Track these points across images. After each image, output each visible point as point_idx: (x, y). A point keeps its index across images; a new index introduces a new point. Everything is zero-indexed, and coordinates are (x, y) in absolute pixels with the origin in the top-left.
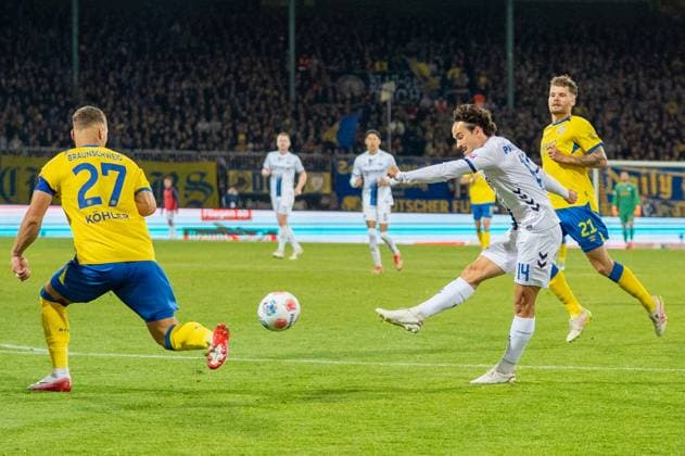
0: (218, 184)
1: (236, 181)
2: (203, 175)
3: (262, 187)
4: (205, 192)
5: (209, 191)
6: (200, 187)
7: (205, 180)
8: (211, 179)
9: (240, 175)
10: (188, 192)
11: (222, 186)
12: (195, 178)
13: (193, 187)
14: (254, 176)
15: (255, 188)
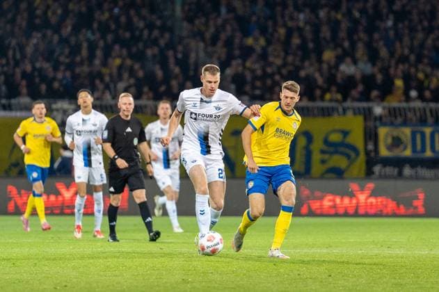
0: (366, 145)
1: (390, 141)
2: (345, 133)
3: (423, 150)
4: (348, 157)
5: (353, 155)
6: (342, 149)
7: (349, 140)
8: (357, 139)
9: (395, 133)
10: (326, 157)
11: (371, 147)
12: (335, 138)
13: (332, 149)
14: (414, 134)
15: (414, 150)
